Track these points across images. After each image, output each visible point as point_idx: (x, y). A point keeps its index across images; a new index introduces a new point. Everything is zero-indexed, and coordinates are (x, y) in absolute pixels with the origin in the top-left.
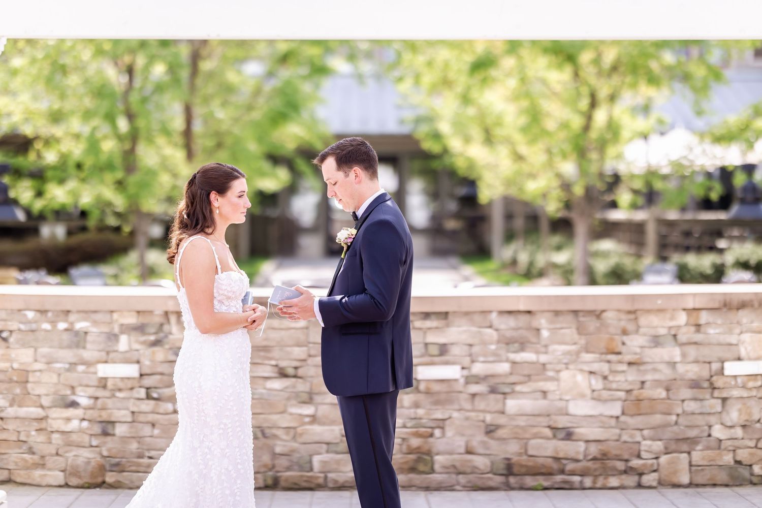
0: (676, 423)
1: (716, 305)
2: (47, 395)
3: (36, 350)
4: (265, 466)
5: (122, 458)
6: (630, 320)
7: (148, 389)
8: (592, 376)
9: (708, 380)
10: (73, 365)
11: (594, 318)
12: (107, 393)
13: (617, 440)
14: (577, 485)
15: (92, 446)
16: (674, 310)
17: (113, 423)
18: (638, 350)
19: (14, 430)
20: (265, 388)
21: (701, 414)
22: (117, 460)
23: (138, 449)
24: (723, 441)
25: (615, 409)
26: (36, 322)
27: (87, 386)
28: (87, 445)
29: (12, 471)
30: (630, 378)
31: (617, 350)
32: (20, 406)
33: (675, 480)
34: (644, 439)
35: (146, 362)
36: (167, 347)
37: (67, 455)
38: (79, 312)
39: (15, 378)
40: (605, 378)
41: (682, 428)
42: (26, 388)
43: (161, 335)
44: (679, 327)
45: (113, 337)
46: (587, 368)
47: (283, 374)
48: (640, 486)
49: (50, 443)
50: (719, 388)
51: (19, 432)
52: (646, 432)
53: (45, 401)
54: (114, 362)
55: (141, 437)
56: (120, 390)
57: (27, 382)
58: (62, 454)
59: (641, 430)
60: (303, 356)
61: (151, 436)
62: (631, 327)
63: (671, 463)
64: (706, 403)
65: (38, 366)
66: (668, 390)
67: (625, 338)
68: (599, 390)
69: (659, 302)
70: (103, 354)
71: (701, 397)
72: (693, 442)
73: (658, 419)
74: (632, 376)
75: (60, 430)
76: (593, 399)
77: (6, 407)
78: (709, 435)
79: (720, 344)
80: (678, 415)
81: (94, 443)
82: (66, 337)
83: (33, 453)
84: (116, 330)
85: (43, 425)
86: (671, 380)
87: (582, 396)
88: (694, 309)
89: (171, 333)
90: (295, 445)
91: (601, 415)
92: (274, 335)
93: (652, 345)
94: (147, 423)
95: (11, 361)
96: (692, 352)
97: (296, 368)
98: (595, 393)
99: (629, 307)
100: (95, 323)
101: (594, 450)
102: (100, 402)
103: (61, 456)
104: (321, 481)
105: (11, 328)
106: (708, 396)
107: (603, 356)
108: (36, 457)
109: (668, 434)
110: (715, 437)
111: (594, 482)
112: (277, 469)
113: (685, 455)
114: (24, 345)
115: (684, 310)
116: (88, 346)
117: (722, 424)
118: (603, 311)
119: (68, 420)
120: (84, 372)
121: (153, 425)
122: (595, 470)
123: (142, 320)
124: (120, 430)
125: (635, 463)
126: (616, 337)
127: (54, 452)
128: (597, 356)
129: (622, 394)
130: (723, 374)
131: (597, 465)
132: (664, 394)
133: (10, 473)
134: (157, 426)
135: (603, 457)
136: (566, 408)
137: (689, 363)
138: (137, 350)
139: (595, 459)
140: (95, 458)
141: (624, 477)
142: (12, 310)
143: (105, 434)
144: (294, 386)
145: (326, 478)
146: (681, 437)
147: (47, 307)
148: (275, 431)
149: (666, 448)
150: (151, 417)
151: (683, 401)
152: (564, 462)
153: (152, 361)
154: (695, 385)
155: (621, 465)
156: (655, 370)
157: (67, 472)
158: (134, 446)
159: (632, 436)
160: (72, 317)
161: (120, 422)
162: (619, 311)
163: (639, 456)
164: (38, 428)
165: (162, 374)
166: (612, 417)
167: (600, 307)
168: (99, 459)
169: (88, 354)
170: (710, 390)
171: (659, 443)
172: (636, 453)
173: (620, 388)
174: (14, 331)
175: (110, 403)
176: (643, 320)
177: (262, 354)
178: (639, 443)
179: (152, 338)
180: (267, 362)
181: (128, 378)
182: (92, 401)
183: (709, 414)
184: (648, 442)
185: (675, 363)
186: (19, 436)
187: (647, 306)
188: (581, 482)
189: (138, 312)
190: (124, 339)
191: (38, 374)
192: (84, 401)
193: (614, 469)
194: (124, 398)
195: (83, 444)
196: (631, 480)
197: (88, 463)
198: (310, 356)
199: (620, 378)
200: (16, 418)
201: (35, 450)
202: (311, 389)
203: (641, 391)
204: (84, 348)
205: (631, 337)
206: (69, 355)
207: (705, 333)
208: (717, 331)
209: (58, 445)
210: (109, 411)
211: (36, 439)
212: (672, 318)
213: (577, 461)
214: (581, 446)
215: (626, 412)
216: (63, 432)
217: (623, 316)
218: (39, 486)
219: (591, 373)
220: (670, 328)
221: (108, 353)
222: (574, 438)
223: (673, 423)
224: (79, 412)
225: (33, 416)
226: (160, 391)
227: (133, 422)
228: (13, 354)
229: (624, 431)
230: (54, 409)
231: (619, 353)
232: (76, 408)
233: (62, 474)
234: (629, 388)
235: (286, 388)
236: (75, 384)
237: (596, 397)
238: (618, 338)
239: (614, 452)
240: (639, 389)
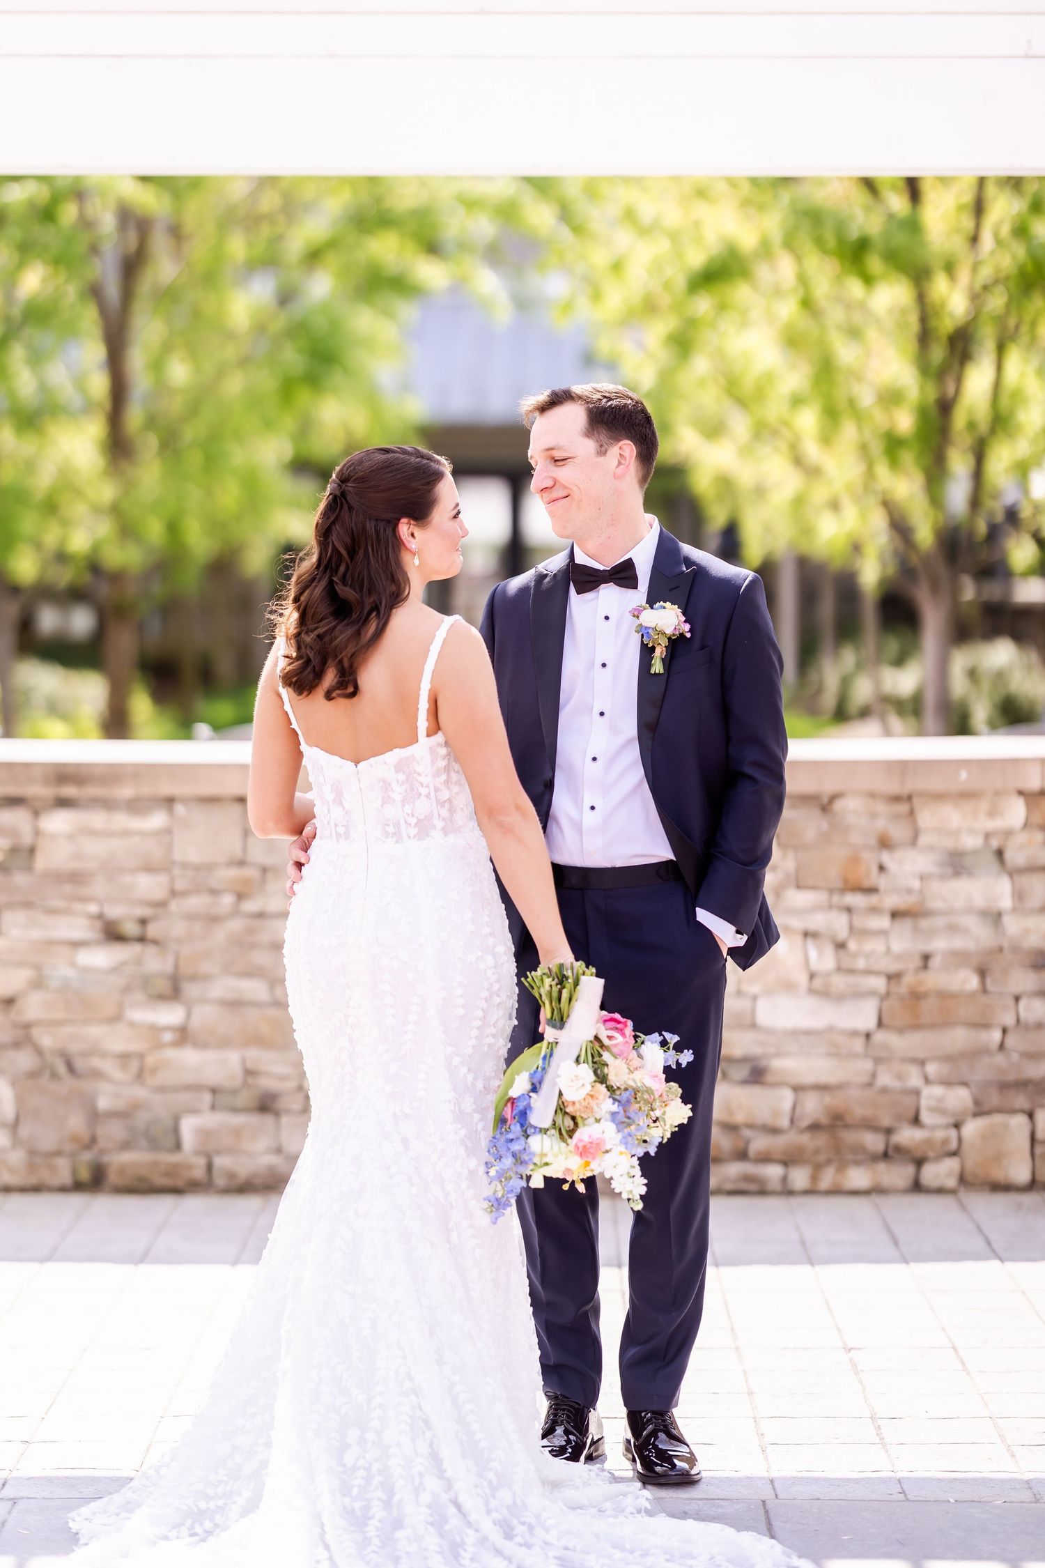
0: (1002, 1046)
4: (75, 1139)
6: (896, 817)
8: (810, 942)
11: (816, 812)
13: (870, 1085)
14: (775, 1184)
16: (998, 793)
18: (916, 884)
20: (73, 965)
25: (863, 1016)
30: (898, 945)
31: (868, 883)
33: (998, 1175)
34: (927, 1081)
40: (841, 946)
41: (1015, 1057)
44: (1008, 833)
46: (798, 923)
47: (113, 934)
48: (917, 1187)
52: (932, 1067)
59: (922, 1062)
60: (159, 894)
62: (899, 832)
63: (987, 1136)
66: (982, 973)
67: (886, 858)
68: (828, 973)
69: (964, 776)
72: (1039, 1088)
73: (959, 1038)
74: (903, 941)
76: (812, 991)
80: (1005, 1029)
86: (992, 951)
87: (788, 986)
88: (1043, 793)
90: (140, 1093)
91: (831, 1029)
92: (95, 848)
93: (949, 871)
96: (1039, 888)
97: (143, 922)
98: (818, 980)
99: (894, 787)
101: (813, 1107)
104: (199, 1173)
107: (836, 899)
109: (983, 1071)
111: (814, 1178)
112: (102, 1143)
113: (1022, 1118)
115: (1021, 793)
118: (834, 798)
122: (817, 1151)
125: (907, 1136)
126: (867, 853)
128: (823, 895)
129: (879, 983)
131: (821, 1140)
132: (973, 982)
135: (835, 1122)
136: (753, 1012)
137: (1031, 912)
139: (815, 1127)
141: (882, 1167)
144: (139, 961)
145: (210, 1167)
146: (1011, 1077)
148: (96, 1062)
149: (977, 1102)
151: (1018, 997)
152: (747, 1133)
155: (874, 1142)
156: (953, 929)
159: (900, 1077)
162: (872, 795)
163: (916, 1121)
166: (854, 1033)
167: (827, 787)
171: (963, 1091)
172: (911, 1113)
173: (874, 968)
176: (927, 817)
177: (68, 889)
178: (917, 1091)
180: (78, 906)
184: (937, 1091)
185: (999, 915)
187: (936, 783)
188: (784, 1179)
193: (859, 1149)
196: (899, 1175)
198: (174, 893)
199: (875, 945)
202: (177, 966)
203: (923, 975)
205: (899, 854)
212: (993, 813)
213: (774, 1131)
214: (786, 1099)
215: (885, 1020)
217: (881, 807)
219: (806, 934)
220: (987, 836)
222: (769, 1078)
223: (995, 1046)
229: (882, 1065)
231: (872, 890)
234: (893, 967)
235: (124, 964)
237: (818, 988)
238: (870, 859)
239: (859, 1112)
240: (917, 970)
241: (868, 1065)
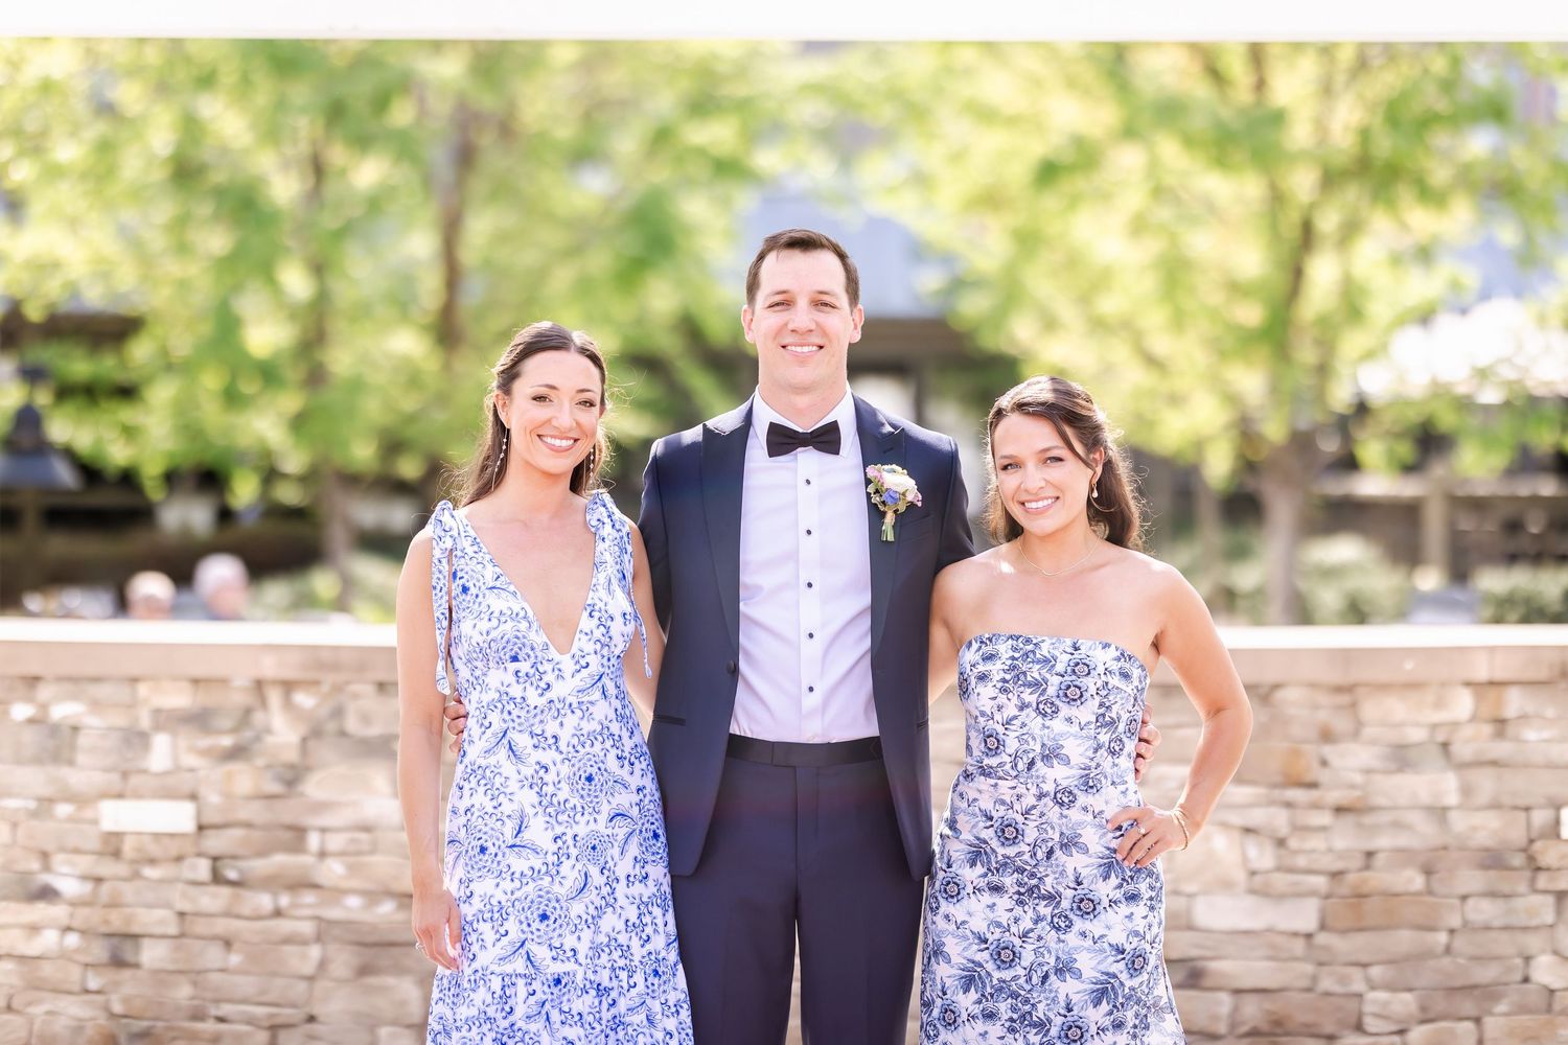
0: (1448, 950)
1: (1543, 674)
5: (156, 1019)
6: (1338, 708)
7: (215, 859)
8: (1250, 839)
9: (1524, 850)
10: (46, 803)
11: (1259, 703)
12: (121, 869)
13: (1309, 990)
15: (87, 991)
16: (1443, 685)
17: (135, 937)
18: (1358, 778)
21: (1506, 928)
22: (145, 1024)
23: (193, 998)
24: (1558, 994)
25: (1305, 916)
27: (77, 851)
28: (76, 988)
30: (1339, 844)
31: (1309, 778)
34: (1373, 988)
35: (213, 798)
36: (260, 762)
37: (32, 1010)
38: (60, 679)
40: (1281, 843)
41: (1461, 961)
43: (248, 734)
44: (1455, 725)
45: (137, 739)
46: (1236, 819)
50: (1548, 869)
52: (1376, 972)
54: (138, 795)
55: (199, 972)
56: (152, 861)
58: (20, 1008)
59: (1365, 965)
61: (222, 970)
62: (1341, 724)
63: (1433, 1043)
64: (1519, 903)
66: (1428, 872)
67: (1328, 751)
68: (1267, 872)
69: (1409, 666)
70: (115, 777)
71: (1506, 888)
72: (1487, 993)
73: (1404, 940)
74: (1345, 839)
75: (16, 952)
76: (1252, 892)
78: (1526, 980)
79: (1551, 766)
80: (1452, 931)
81: (93, 984)
82: (30, 736)
84: (145, 722)
86: (1436, 849)
87: (1226, 885)
88: (1492, 684)
89: (268, 731)
91: (1270, 930)
93: (1392, 766)
94: (214, 938)
96: (1486, 783)
98: (1258, 879)
99: (1336, 677)
100: (96, 705)
101: (1253, 1012)
102: (105, 888)
103: (17, 1012)
106: (1522, 888)
107: (1277, 793)
109: (1429, 975)
110: (1539, 984)
113: (1469, 1025)
115: (1468, 684)
116: (81, 758)
117: (1556, 953)
118: (1276, 687)
119: (34, 929)
120: (70, 819)
121: (228, 944)
123: (205, 699)
124: (152, 954)
125: (1350, 1042)
126: (1308, 748)
127: (2, 1003)
128: (1261, 791)
129: (1320, 882)
130: (1558, 836)
132: (1418, 882)
134: (236, 946)
135: (1274, 1029)
136: (1189, 911)
137: (1478, 809)
138: (192, 770)
139: (1254, 1033)
140: (91, 1019)
143: (118, 962)
146: (1459, 983)
149: (1423, 1009)
150: (222, 926)
151: (1464, 898)
153: (228, 796)
154: (1492, 860)
156: (1398, 825)
158: (183, 992)
159: (1342, 980)
160: (44, 692)
161: (151, 936)
162: (1313, 685)
163: (1359, 1028)
165: (248, 825)
166: (1295, 934)
167: (1269, 677)
168: (102, 1021)
169: (80, 777)
170: (1527, 874)
171: (1407, 997)
172: (1353, 1020)
173: (1315, 866)
175: (128, 891)
176: (1371, 709)
178: (1359, 996)
179: (227, 741)
181: (172, 835)
182: (88, 887)
183: (1525, 929)
184: (1382, 995)
185: (1445, 809)
187: (1380, 673)
189: (196, 682)
190: (161, 743)
192: (69, 886)
194: (161, 881)
195: (66, 987)
197: (78, 1029)
199: (1316, 842)
203: (1367, 874)
204: (71, 763)
205: (1341, 747)
206: (35, 780)
207: (1518, 740)
208: (1546, 734)
209: (12, 987)
210: (127, 911)
212: (1439, 704)
213: (1212, 1035)
214: (1224, 1003)
215: (1329, 922)
216: (22, 959)
217: (1324, 699)
219: (1248, 830)
220: (1434, 727)
221: (125, 775)
222: (1207, 982)
223: (1440, 949)
224: (57, 912)
226: (244, 864)
227: (182, 935)
229: (1325, 968)
230: (4, 904)
231: (1313, 785)
232: (51, 903)
234: (1338, 866)
236: (50, 847)
237: (1259, 888)
238: (1311, 750)
239: (1302, 1018)
240: (1360, 870)
241: (1309, 968)
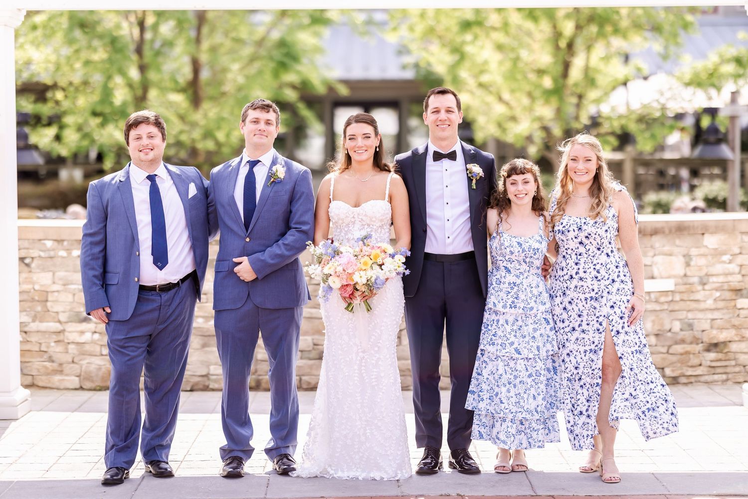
2: (64, 312)
3: (54, 274)
15: (102, 355)
19: (36, 342)
26: (53, 250)
28: (98, 354)
29: (35, 377)
32: (41, 322)
37: (82, 362)
39: (37, 298)
42: (46, 306)
49: (67, 352)
51: (40, 344)
53: (63, 317)
57: (47, 301)
58: (77, 362)
65: (55, 287)
75: (76, 341)
77: (29, 323)
83: (53, 361)
85: (61, 337)
95: (33, 283)
103: (76, 363)
105: (33, 256)
108: (55, 365)
114: (44, 269)
119: (82, 333)
127: (70, 360)
133: (33, 379)
140: (104, 365)
142: (33, 240)
147: (63, 237)
157: (82, 377)
164: (56, 340)
174: (36, 257)
186: (40, 347)
191: (56, 294)
195: (94, 353)
197: (99, 369)
200: (38, 332)
201: (54, 359)
209: (74, 354)
211: (55, 349)
216: (78, 344)
218: (58, 389)
224: (91, 326)
225: (52, 330)
228: (35, 277)
230: (70, 324)
232: (88, 323)
233: (77, 379)
